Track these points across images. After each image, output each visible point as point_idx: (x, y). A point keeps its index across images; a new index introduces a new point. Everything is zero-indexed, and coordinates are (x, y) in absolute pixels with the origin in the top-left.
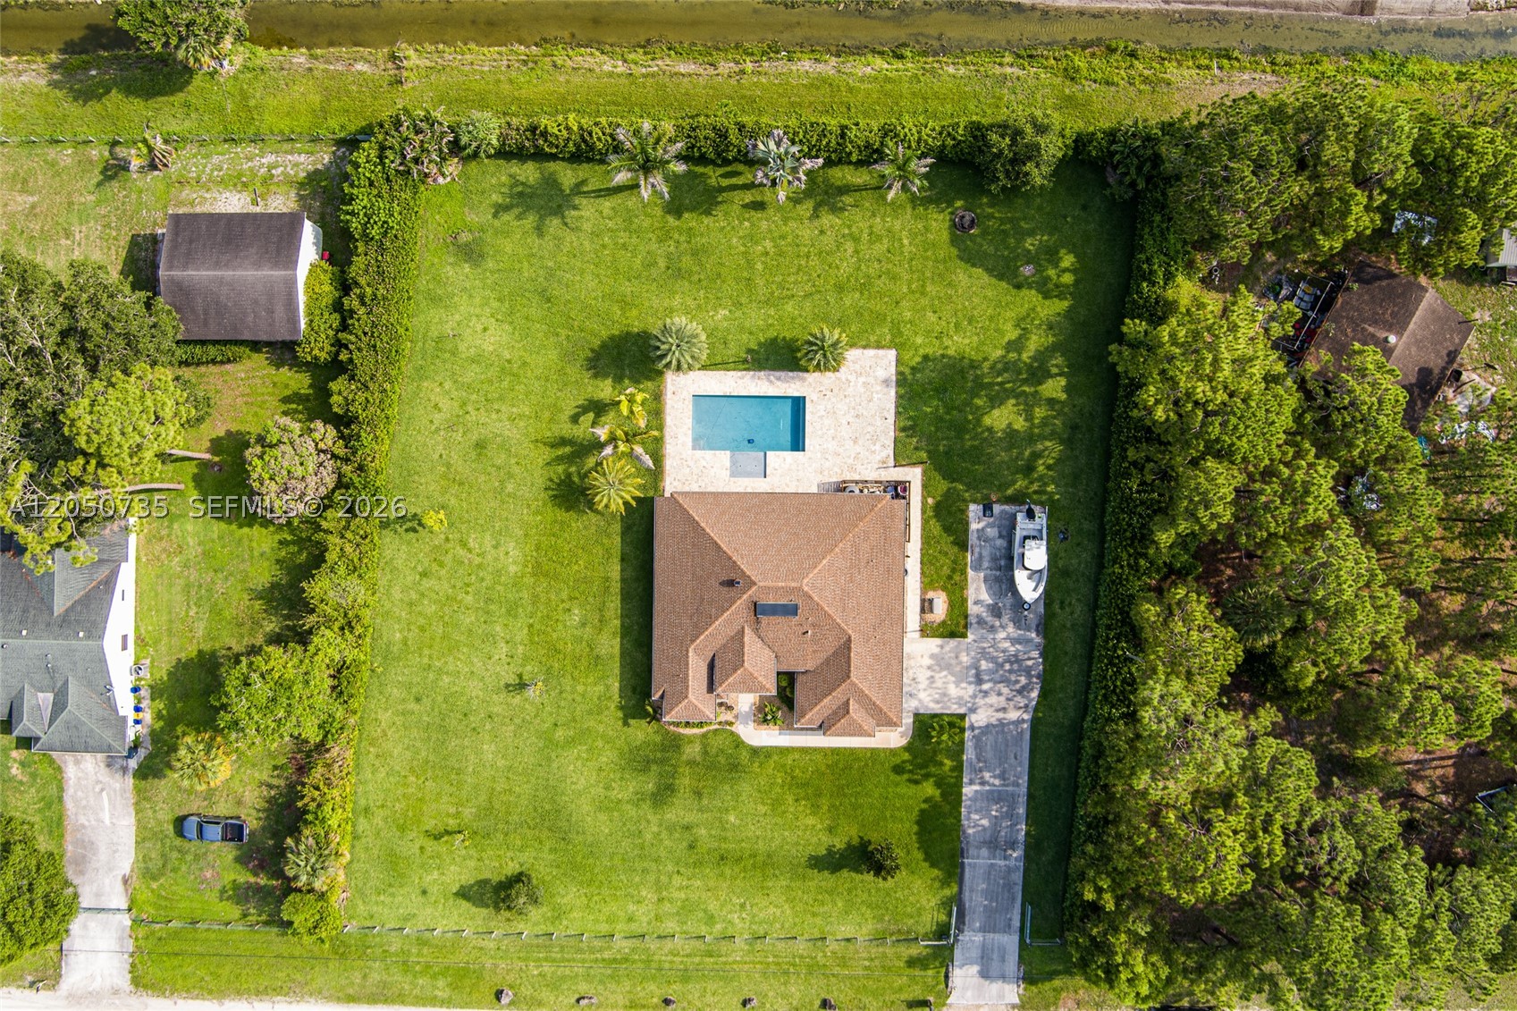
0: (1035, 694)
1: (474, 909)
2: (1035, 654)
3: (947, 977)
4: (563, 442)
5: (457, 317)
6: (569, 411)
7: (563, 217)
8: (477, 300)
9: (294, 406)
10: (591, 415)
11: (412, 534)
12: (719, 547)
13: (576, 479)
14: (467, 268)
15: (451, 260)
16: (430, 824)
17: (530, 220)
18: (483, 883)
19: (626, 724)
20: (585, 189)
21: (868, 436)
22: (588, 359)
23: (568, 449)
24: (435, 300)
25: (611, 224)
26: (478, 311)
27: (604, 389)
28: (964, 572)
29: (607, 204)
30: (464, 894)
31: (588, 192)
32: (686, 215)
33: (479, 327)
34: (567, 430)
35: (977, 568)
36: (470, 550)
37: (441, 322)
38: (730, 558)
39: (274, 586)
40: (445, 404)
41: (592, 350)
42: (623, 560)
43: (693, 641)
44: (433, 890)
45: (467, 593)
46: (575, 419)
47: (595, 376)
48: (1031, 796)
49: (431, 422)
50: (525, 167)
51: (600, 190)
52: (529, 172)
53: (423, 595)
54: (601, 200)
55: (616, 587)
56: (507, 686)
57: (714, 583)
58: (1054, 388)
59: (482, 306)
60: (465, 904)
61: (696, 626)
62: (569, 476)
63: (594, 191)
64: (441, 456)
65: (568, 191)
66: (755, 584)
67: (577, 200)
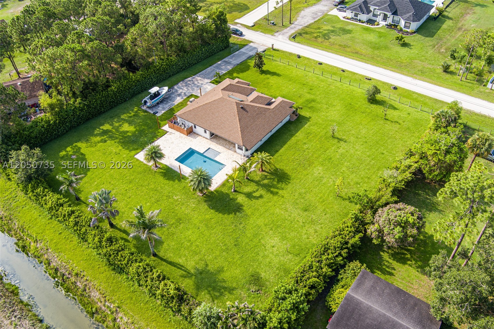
0: (189, 79)
1: (393, 105)
3: (264, 51)
4: (272, 192)
5: (282, 258)
6: (261, 201)
7: (205, 268)
8: (268, 260)
9: (387, 269)
10: (254, 194)
12: (239, 119)
13: (276, 180)
14: (263, 275)
15: (268, 283)
16: (398, 125)
20: (184, 273)
21: (167, 142)
22: (239, 212)
23: (272, 189)
24: (287, 271)
25: (186, 252)
26: (271, 255)
27: (241, 199)
28: (178, 105)
29: (181, 261)
30: (395, 108)
31: (185, 271)
33: (275, 249)
34: (267, 196)
35: (173, 104)
37: (291, 261)
38: (238, 114)
39: (430, 211)
40: (312, 231)
41: (235, 214)
42: (277, 151)
43: (269, 109)
44: (405, 113)
45: (344, 171)
46: (261, 197)
47: (242, 206)
49: (321, 228)
51: (179, 268)
53: (362, 178)
54: (182, 264)
55: (286, 146)
56: (345, 142)
57: (249, 114)
58: (106, 127)
59: (268, 256)
60: (396, 106)
62: (279, 182)
63: (181, 269)
64: (325, 215)
65: (194, 277)
66: (236, 102)
67: (192, 271)
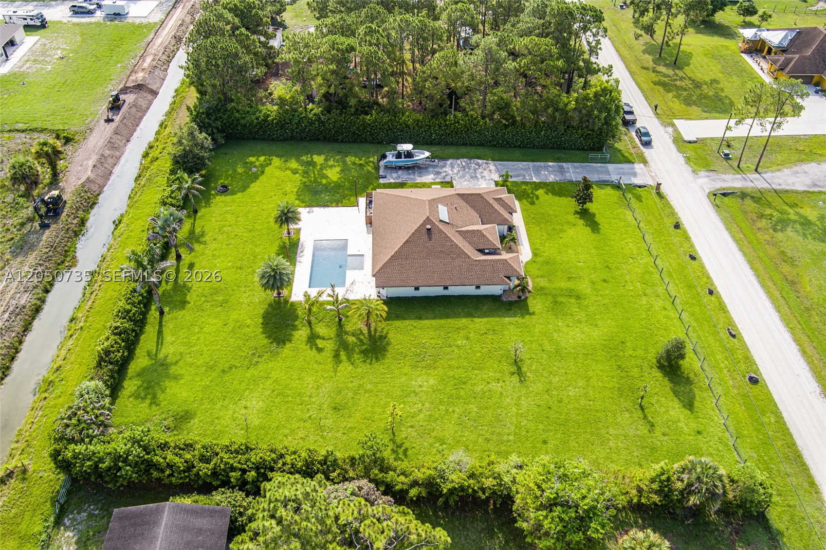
0: (480, 161)
1: (697, 398)
2: (459, 162)
3: (640, 187)
4: (337, 356)
5: (232, 426)
7: (171, 364)
8: (222, 413)
11: (409, 452)
12: (407, 241)
13: (364, 348)
14: (194, 421)
16: (644, 430)
17: (168, 383)
18: (676, 393)
19: (533, 314)
20: (154, 351)
22: (278, 344)
23: (342, 353)
25: (183, 336)
26: (230, 412)
27: (300, 333)
28: (418, 183)
29: (168, 337)
30: (689, 405)
31: (157, 351)
32: (188, 298)
33: (243, 411)
34: (328, 354)
35: (414, 179)
36: (420, 411)
38: (413, 234)
40: (302, 433)
41: (272, 343)
42: (420, 318)
43: (469, 257)
44: (694, 425)
46: (320, 350)
47: (290, 341)
48: (533, 161)
49: (315, 442)
50: (126, 386)
51: (158, 342)
52: (130, 385)
54: (165, 341)
55: (439, 322)
56: (521, 381)
57: (429, 244)
58: (319, 159)
59: (227, 410)
60: (696, 404)
61: (459, 256)
62: (362, 352)
63: (157, 345)
64: (344, 433)
65: (153, 362)
66: (428, 217)
67: (161, 356)
